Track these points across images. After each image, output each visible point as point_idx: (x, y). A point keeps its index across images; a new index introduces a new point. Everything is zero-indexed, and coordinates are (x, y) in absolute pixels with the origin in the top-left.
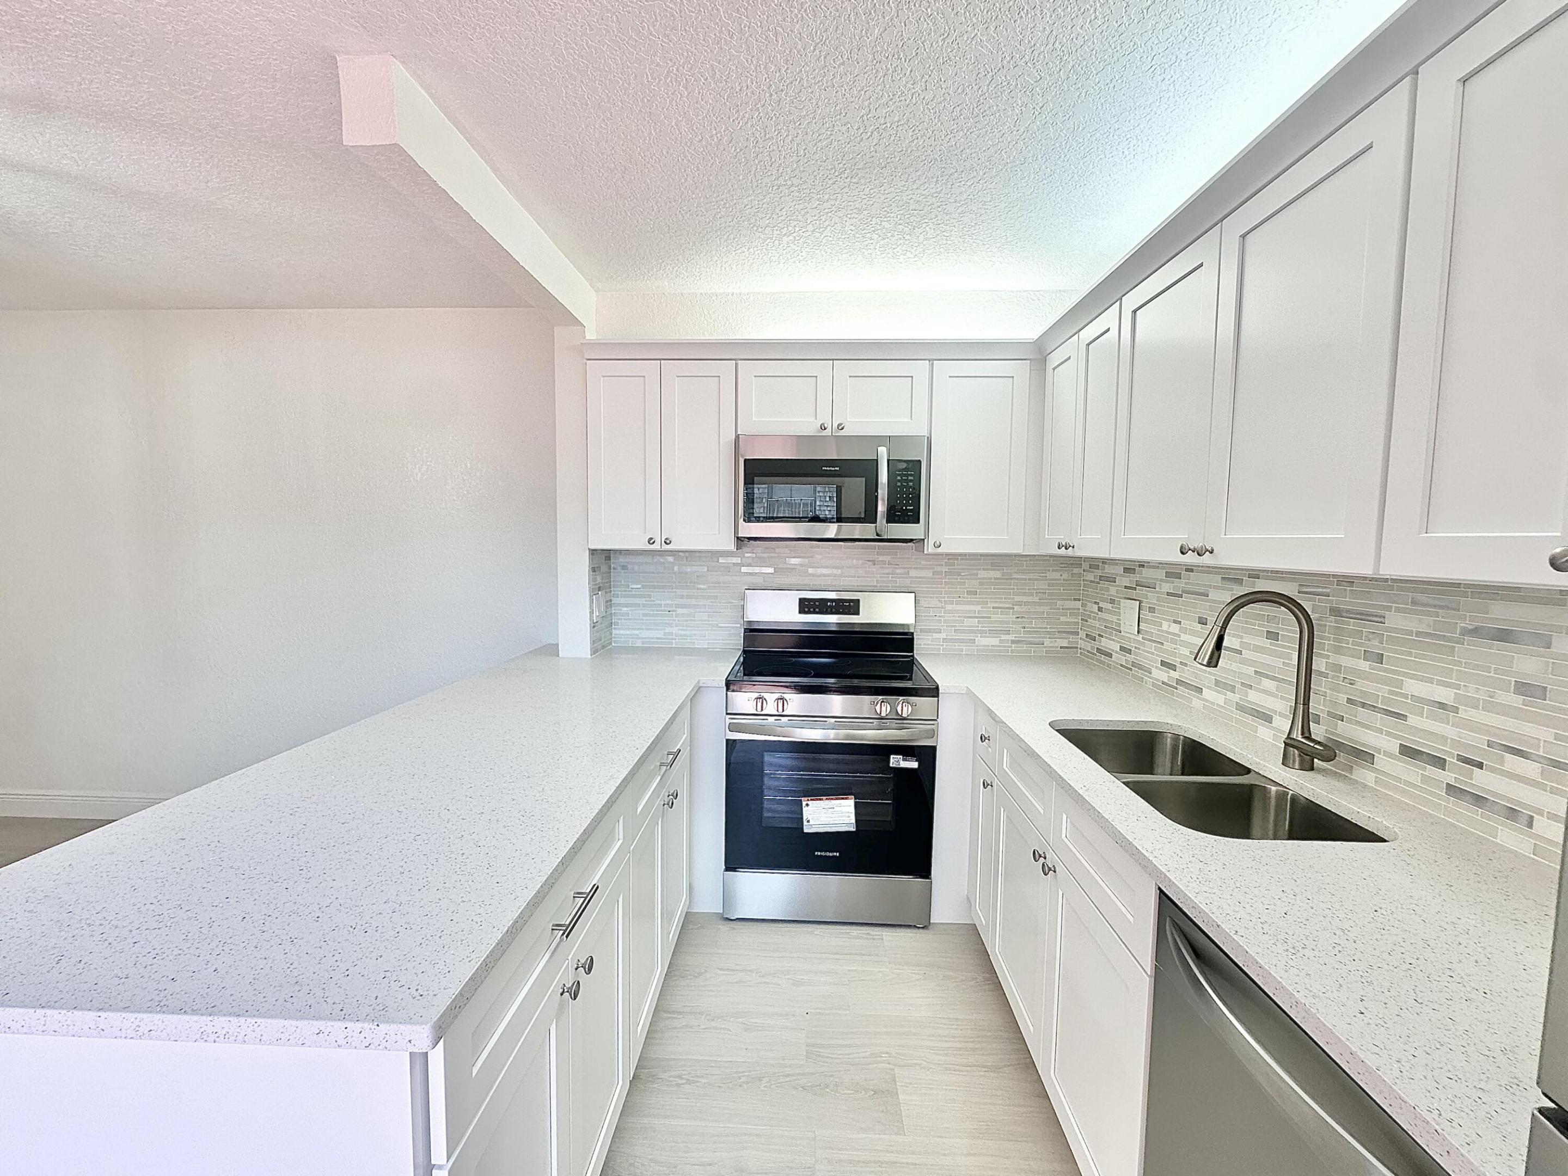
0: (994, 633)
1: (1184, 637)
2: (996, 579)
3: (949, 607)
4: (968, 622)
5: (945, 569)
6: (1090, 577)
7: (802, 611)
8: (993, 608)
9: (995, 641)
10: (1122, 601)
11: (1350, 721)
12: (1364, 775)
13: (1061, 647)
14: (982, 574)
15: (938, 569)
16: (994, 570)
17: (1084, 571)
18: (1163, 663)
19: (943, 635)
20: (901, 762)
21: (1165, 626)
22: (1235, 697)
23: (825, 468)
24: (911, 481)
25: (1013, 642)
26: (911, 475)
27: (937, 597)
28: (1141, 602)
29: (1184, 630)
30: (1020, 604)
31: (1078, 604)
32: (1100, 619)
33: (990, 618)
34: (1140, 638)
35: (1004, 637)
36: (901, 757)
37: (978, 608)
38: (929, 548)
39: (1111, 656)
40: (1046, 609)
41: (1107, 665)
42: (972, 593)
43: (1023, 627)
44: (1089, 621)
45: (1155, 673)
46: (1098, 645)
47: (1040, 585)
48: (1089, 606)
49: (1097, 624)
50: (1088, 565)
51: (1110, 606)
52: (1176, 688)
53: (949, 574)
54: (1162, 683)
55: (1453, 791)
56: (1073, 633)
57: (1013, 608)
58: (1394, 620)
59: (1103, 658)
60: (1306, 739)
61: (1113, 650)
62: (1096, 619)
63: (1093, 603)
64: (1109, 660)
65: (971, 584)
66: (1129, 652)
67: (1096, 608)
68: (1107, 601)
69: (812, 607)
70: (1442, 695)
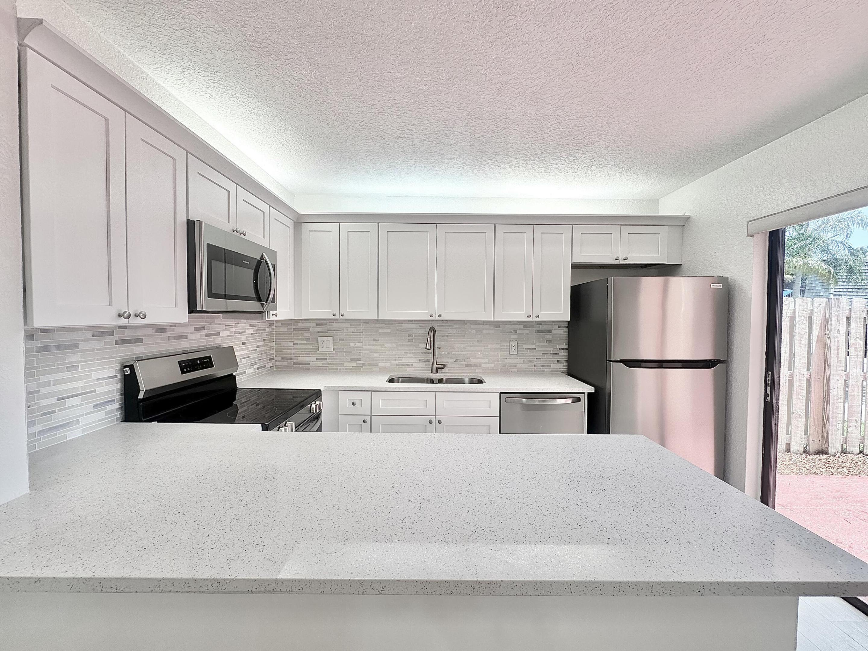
0: (252, 365)
1: (365, 347)
2: (251, 334)
3: (237, 353)
4: (243, 361)
5: (234, 330)
6: (284, 329)
7: (183, 372)
8: (251, 351)
9: (252, 370)
10: (319, 338)
11: (440, 358)
12: (446, 370)
13: (270, 367)
14: (247, 332)
15: (231, 330)
16: (250, 329)
18: (352, 359)
21: (352, 345)
22: (396, 362)
23: (245, 262)
28: (333, 337)
29: (366, 345)
30: (258, 347)
31: (273, 344)
32: (295, 349)
33: (251, 357)
34: (334, 352)
37: (246, 352)
38: (270, 317)
39: (309, 364)
40: (265, 348)
41: (306, 369)
42: (244, 343)
43: (260, 360)
44: (284, 351)
45: (347, 364)
46: (295, 361)
47: (264, 335)
48: (284, 344)
49: (293, 351)
50: (280, 324)
51: (305, 342)
52: (362, 367)
53: (236, 333)
54: (353, 367)
55: (467, 366)
56: (273, 359)
57: (256, 350)
58: (450, 331)
59: (300, 366)
60: (437, 364)
61: (311, 361)
62: (291, 349)
63: (287, 342)
64: (307, 366)
65: (244, 338)
66: (326, 359)
67: (291, 344)
68: (301, 340)
69: (186, 367)
70: (463, 346)
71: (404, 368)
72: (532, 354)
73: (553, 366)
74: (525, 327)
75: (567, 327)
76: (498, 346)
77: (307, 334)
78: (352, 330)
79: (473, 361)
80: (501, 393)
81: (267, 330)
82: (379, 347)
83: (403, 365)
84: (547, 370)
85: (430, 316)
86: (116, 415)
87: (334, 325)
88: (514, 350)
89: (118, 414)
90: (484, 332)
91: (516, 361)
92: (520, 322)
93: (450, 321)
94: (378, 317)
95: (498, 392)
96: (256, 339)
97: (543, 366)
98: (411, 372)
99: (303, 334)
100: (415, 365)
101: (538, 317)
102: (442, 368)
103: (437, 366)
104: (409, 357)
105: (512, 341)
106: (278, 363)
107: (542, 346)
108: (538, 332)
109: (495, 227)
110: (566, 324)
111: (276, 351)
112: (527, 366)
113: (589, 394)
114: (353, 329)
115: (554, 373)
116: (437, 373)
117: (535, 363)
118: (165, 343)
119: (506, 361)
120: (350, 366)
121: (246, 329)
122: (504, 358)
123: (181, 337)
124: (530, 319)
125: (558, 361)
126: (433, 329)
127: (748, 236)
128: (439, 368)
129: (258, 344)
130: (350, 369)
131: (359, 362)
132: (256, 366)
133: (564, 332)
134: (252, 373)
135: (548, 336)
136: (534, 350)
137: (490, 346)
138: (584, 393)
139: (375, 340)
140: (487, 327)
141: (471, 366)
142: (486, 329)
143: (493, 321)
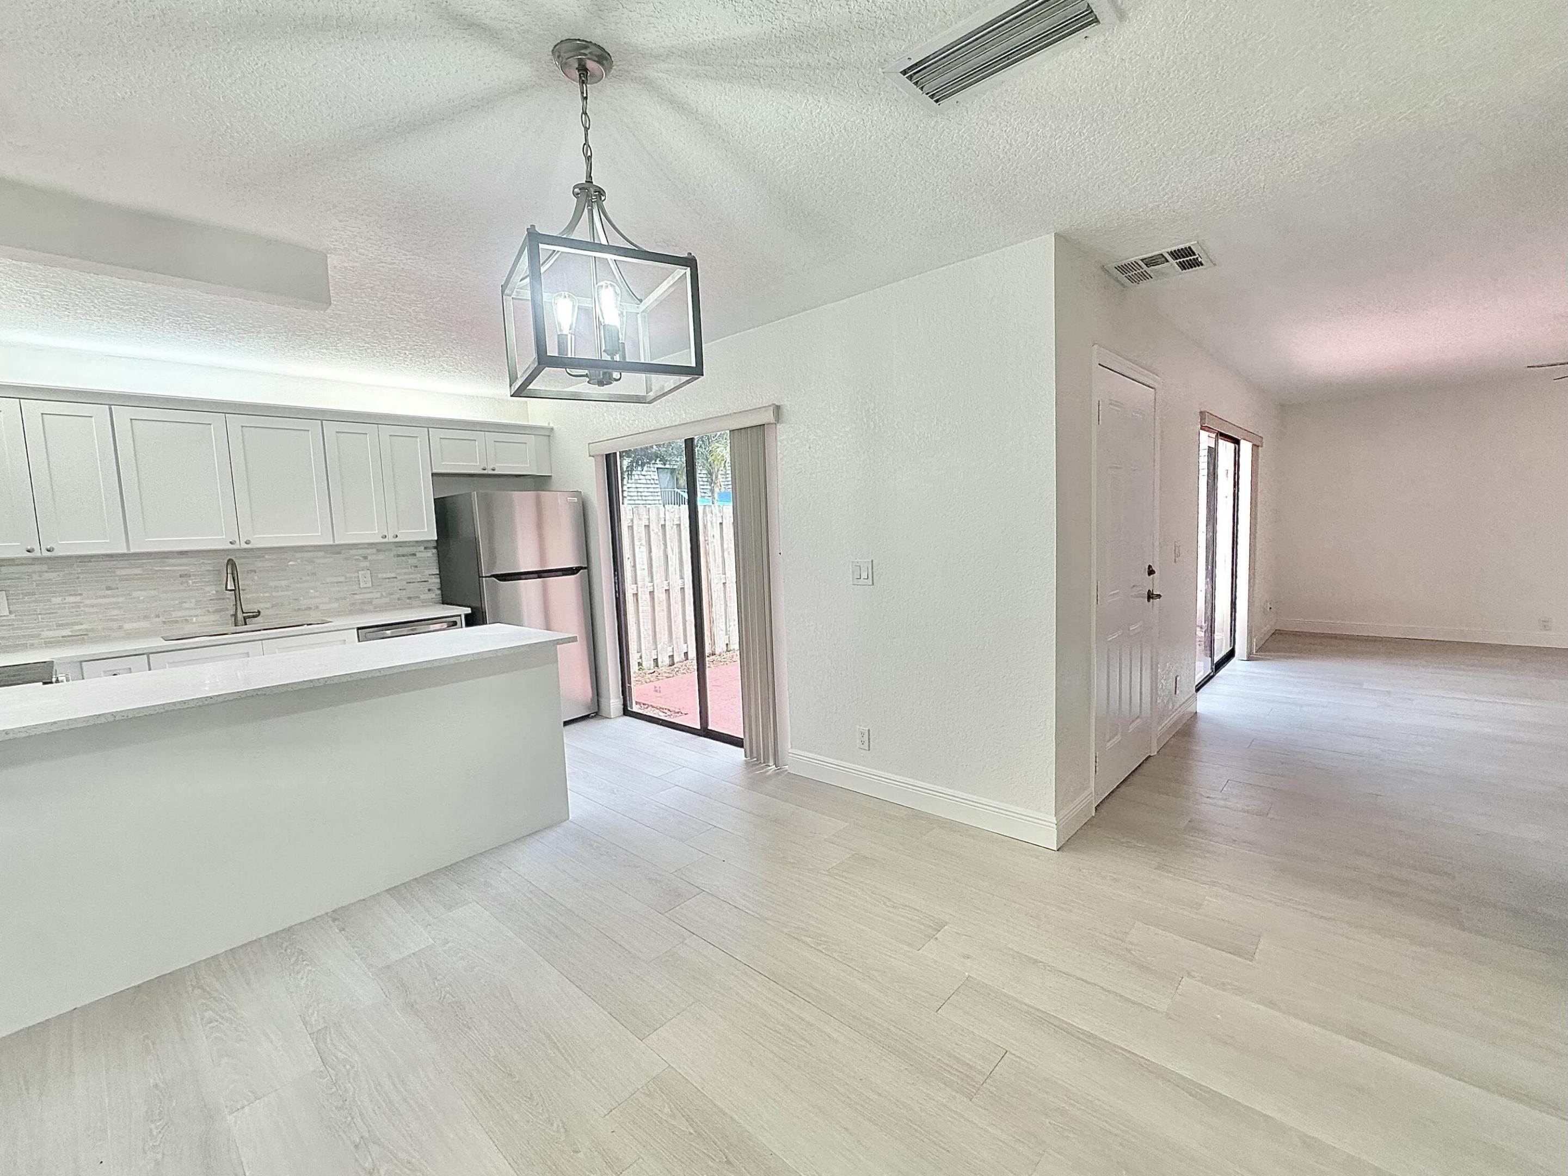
1: (88, 602)
21: (56, 600)
34: (13, 616)
45: (48, 634)
52: (87, 635)
54: (63, 637)
55: (295, 610)
58: (259, 564)
60: (243, 613)
70: (284, 583)
71: (179, 625)
72: (392, 584)
73: (422, 597)
74: (378, 551)
75: (435, 548)
76: (342, 579)
79: (304, 602)
80: (359, 629)
82: (121, 599)
83: (176, 622)
84: (415, 602)
85: (231, 543)
88: (366, 582)
90: (317, 561)
91: (371, 596)
92: (371, 545)
94: (128, 549)
95: (354, 628)
97: (410, 598)
100: (199, 619)
101: (396, 537)
102: (254, 617)
103: (245, 615)
104: (187, 609)
105: (363, 570)
107: (405, 574)
108: (398, 556)
109: (322, 423)
110: (435, 544)
112: (387, 600)
113: (467, 616)
114: (54, 574)
115: (425, 604)
116: (246, 624)
117: (398, 596)
119: (357, 597)
120: (58, 637)
122: (353, 594)
124: (386, 540)
125: (429, 590)
126: (231, 563)
127: (590, 456)
128: (249, 617)
130: (59, 642)
131: (77, 627)
133: (433, 554)
135: (412, 561)
136: (395, 579)
137: (329, 580)
138: (460, 616)
139: (109, 588)
140: (321, 554)
141: (301, 609)
142: (321, 558)
143: (331, 546)
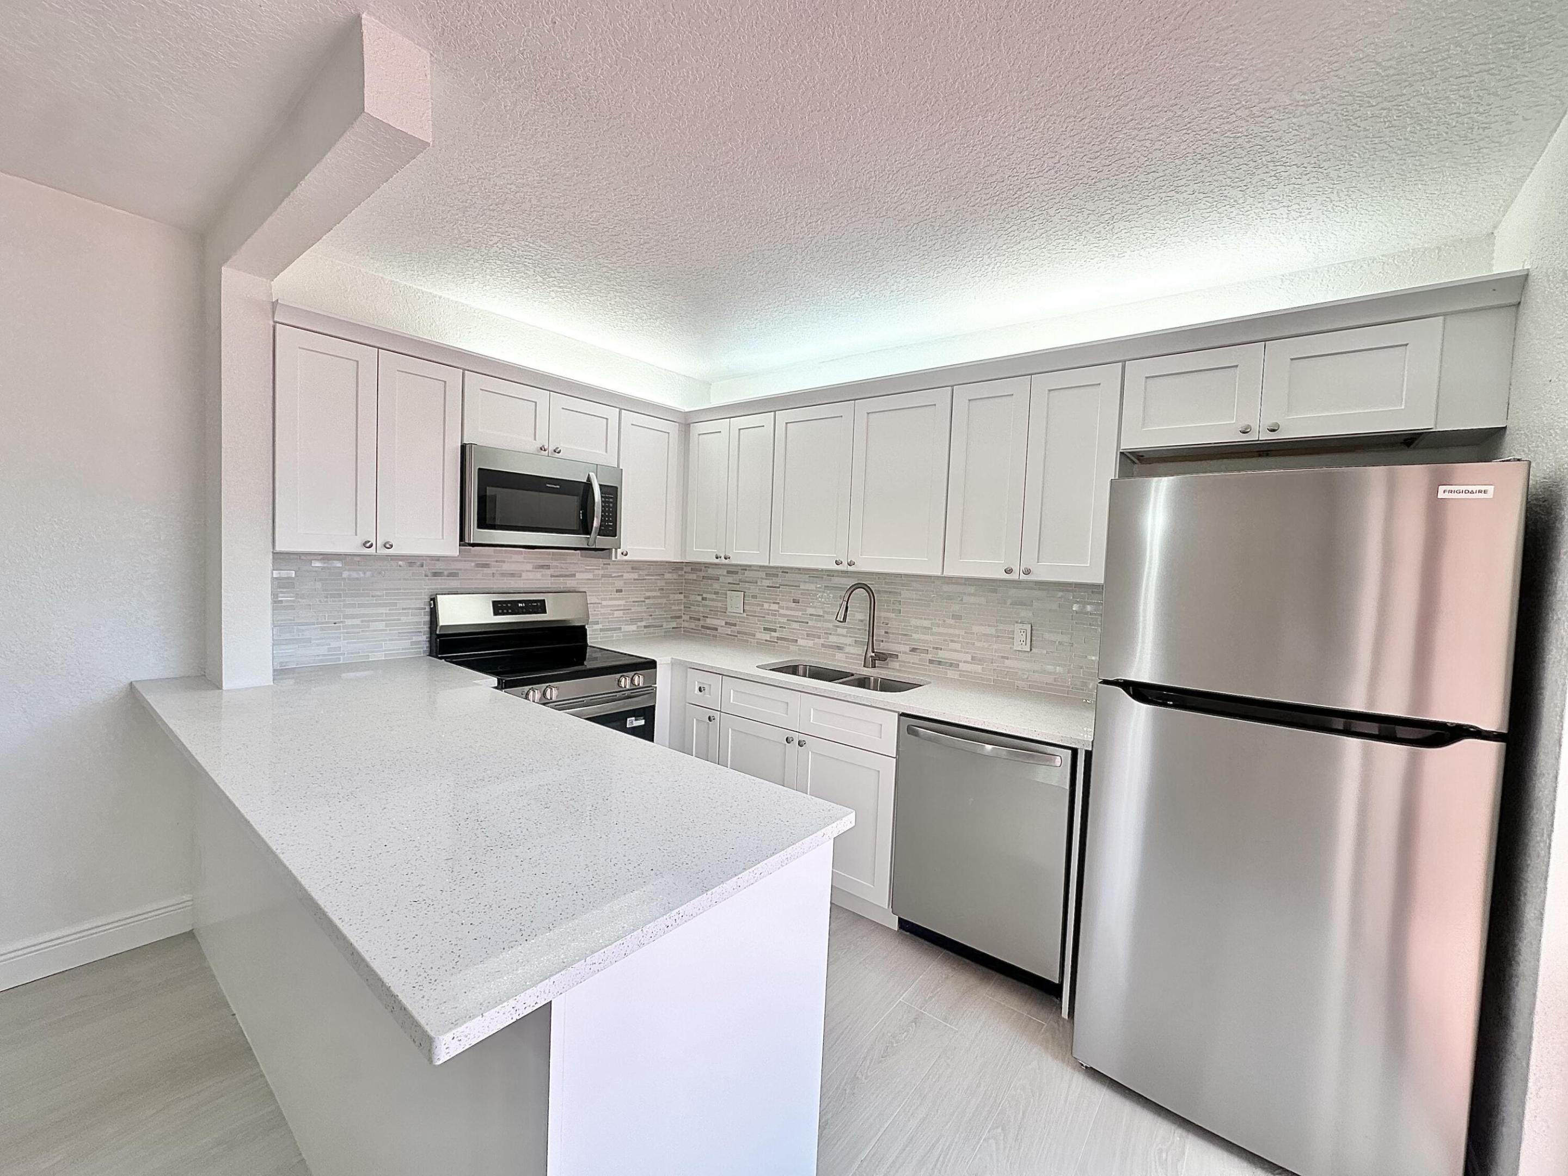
0: (633, 621)
1: (782, 611)
2: (635, 580)
3: (604, 603)
4: (617, 614)
5: (601, 572)
6: (694, 577)
7: (496, 613)
8: (634, 602)
9: (634, 628)
10: (728, 592)
11: (886, 642)
12: (896, 665)
13: (673, 628)
14: (626, 576)
15: (596, 572)
16: (633, 572)
17: (685, 572)
18: (765, 629)
19: (600, 626)
20: (634, 722)
21: (766, 606)
22: (822, 641)
23: (549, 485)
24: (611, 502)
25: (645, 627)
26: (611, 498)
27: (596, 595)
28: (744, 592)
29: (782, 608)
30: (648, 598)
31: (682, 596)
32: (704, 606)
33: (631, 609)
34: (745, 615)
35: (639, 624)
36: (634, 718)
37: (622, 602)
38: (618, 556)
39: (716, 629)
40: (664, 601)
41: (713, 636)
42: (619, 591)
43: (651, 615)
44: (693, 608)
45: (758, 635)
46: (702, 623)
47: (661, 583)
48: (692, 597)
49: (701, 609)
50: (689, 569)
51: (714, 596)
52: (777, 642)
53: (603, 576)
54: (766, 641)
55: (931, 661)
56: (680, 617)
57: (644, 601)
58: (905, 594)
59: (708, 632)
60: (873, 652)
61: (719, 626)
62: (698, 606)
63: (695, 594)
64: (714, 633)
65: (619, 584)
66: (735, 625)
67: (699, 598)
68: (710, 593)
69: (502, 608)
70: (926, 623)
71: (831, 651)
76: (992, 631)
77: (716, 586)
78: (768, 583)
79: (943, 654)
80: (904, 715)
81: (668, 576)
82: (800, 614)
83: (830, 647)
85: (837, 562)
86: (423, 648)
87: (710, 571)
88: (1020, 641)
89: (425, 646)
90: (966, 599)
91: (1026, 666)
93: (906, 575)
94: (769, 563)
95: (897, 712)
96: (644, 587)
98: (838, 662)
99: (711, 585)
100: (847, 649)
101: (1028, 572)
103: (875, 655)
104: (838, 635)
105: (1021, 623)
106: (686, 624)
107: (1086, 641)
111: (684, 607)
112: (1050, 679)
114: (768, 581)
116: (873, 667)
118: (490, 580)
119: (1007, 662)
120: (762, 640)
121: (624, 572)
122: (1003, 657)
123: (512, 575)
124: (1010, 577)
126: (863, 588)
129: (648, 594)
130: (761, 644)
131: (773, 634)
132: (643, 624)
134: (633, 631)
136: (1069, 647)
137: (975, 629)
139: (794, 601)
140: (972, 590)
141: (940, 663)
142: (970, 595)
143: (938, 577)
